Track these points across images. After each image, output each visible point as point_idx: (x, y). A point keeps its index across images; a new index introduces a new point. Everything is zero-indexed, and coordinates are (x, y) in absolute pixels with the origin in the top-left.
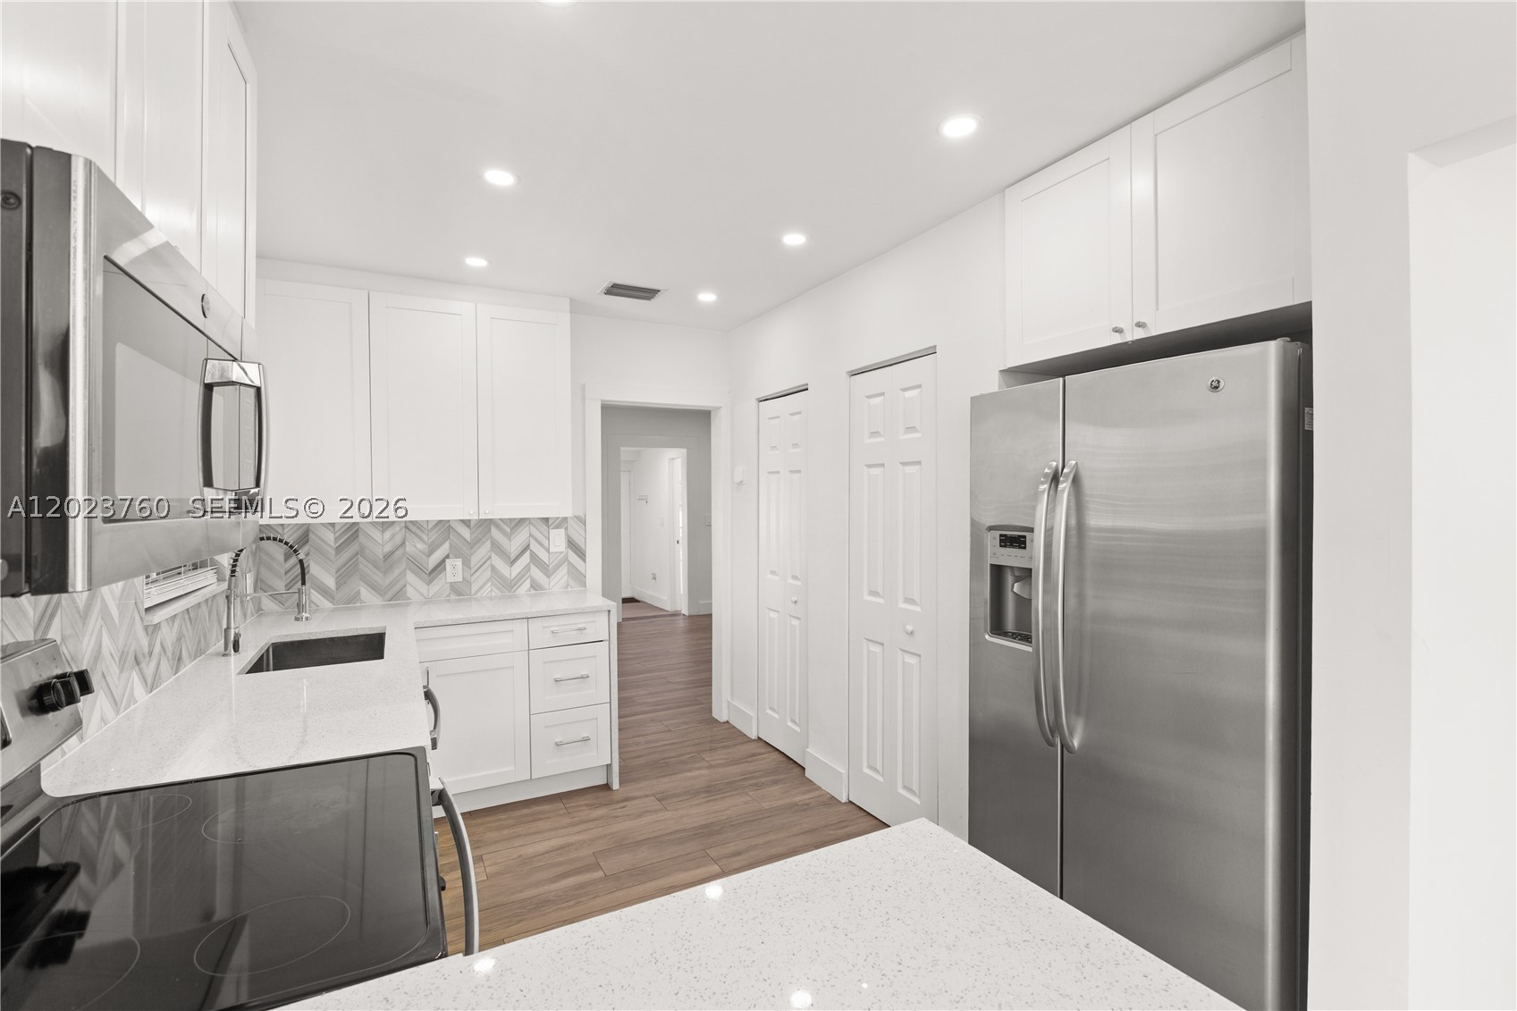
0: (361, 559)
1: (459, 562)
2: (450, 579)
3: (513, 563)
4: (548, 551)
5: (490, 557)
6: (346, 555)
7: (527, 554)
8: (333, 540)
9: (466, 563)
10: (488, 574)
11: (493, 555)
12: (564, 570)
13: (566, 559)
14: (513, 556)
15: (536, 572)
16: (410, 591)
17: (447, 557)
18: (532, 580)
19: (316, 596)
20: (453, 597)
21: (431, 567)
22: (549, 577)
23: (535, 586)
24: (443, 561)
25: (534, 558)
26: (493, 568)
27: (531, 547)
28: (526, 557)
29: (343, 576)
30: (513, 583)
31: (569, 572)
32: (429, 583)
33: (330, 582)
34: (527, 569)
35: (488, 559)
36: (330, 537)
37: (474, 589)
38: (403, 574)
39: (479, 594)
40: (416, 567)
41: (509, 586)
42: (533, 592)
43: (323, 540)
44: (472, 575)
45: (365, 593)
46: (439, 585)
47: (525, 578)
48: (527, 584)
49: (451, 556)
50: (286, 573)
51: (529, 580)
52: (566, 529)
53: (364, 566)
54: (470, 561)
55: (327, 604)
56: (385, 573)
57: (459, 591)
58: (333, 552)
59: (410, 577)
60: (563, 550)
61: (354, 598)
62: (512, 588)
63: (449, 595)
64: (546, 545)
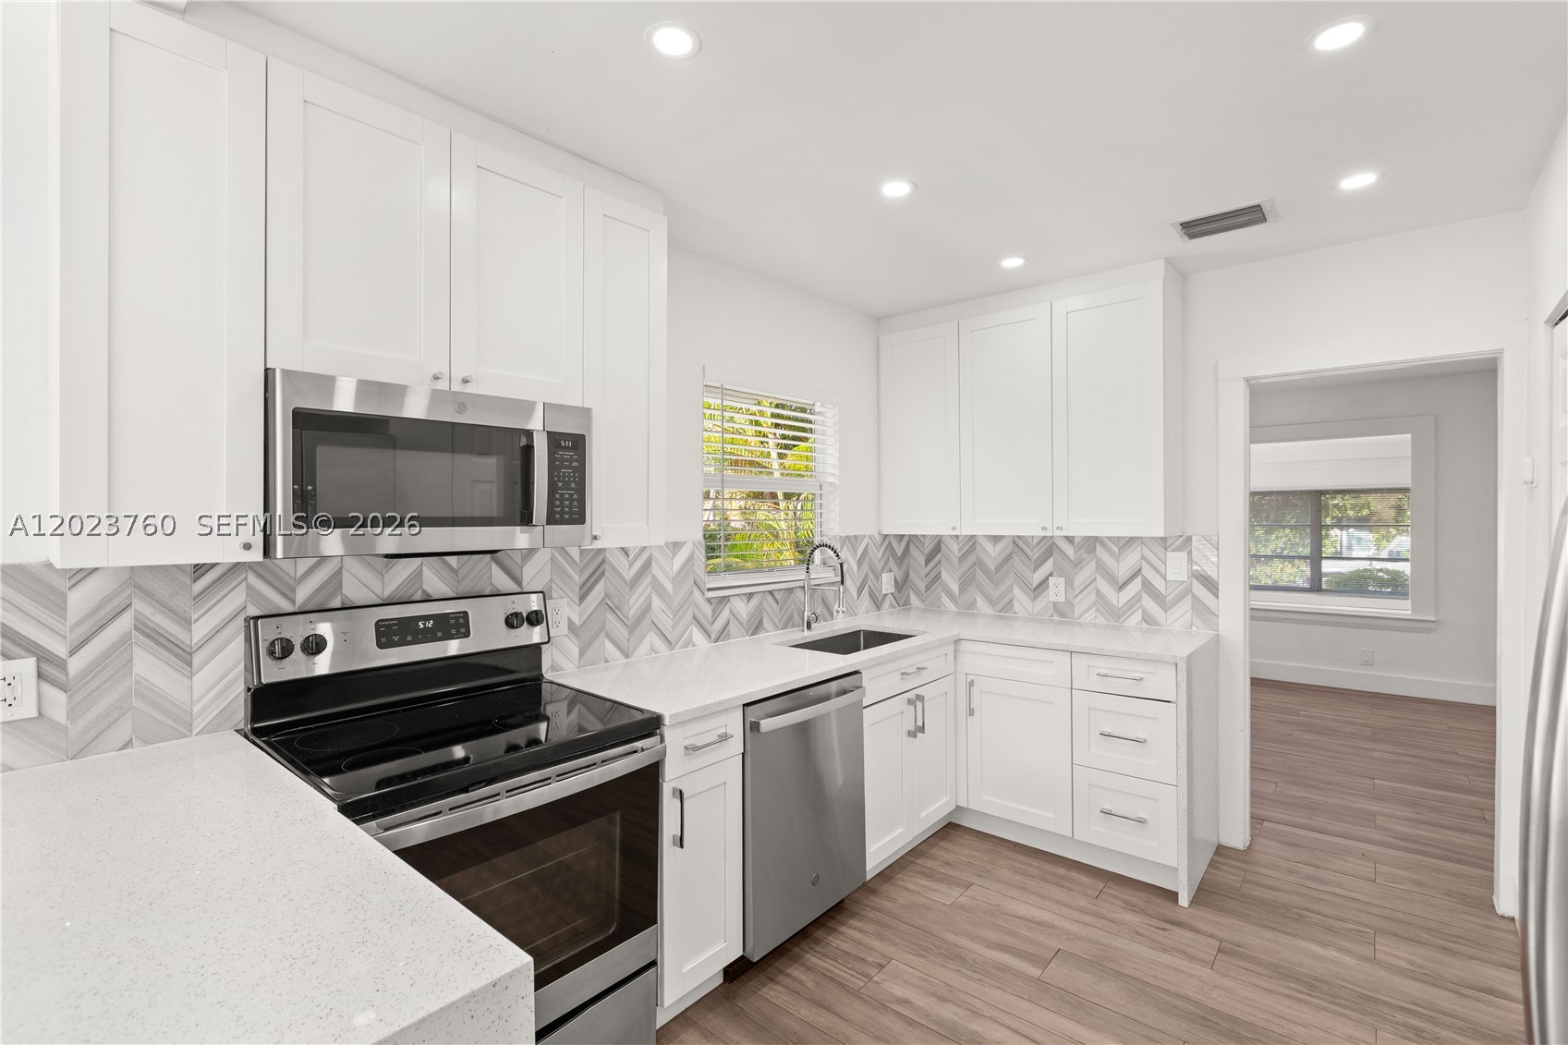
0: (978, 570)
1: (1062, 580)
2: (1053, 599)
3: (1122, 587)
4: (1164, 578)
5: (1095, 579)
6: (967, 564)
7: (1138, 580)
8: (957, 549)
9: (1069, 583)
10: (1093, 598)
11: (1099, 578)
12: (1187, 604)
13: (1188, 591)
14: (1121, 580)
15: (1148, 602)
16: (1016, 606)
17: (1051, 575)
18: (1144, 612)
19: (945, 599)
20: (1056, 618)
21: (1035, 583)
22: (1166, 610)
23: (1148, 619)
24: (1046, 579)
25: (1147, 586)
26: (1098, 592)
27: (1143, 572)
28: (1136, 585)
29: (966, 582)
30: (1120, 612)
31: (1194, 608)
32: (1034, 599)
33: (955, 588)
34: (1137, 599)
35: (1092, 582)
36: (955, 547)
37: (1078, 611)
38: (1010, 589)
39: (1082, 620)
40: (1024, 584)
41: (1117, 615)
42: (1145, 625)
43: (950, 550)
44: (1075, 597)
45: (981, 603)
46: (1041, 603)
47: (1135, 608)
48: (1138, 616)
49: (1054, 574)
50: (926, 576)
51: (1140, 611)
52: (1190, 553)
53: (980, 576)
54: (1073, 581)
55: (952, 607)
56: (996, 585)
57: (1062, 613)
58: (957, 561)
59: (1017, 592)
60: (1186, 579)
61: (973, 604)
62: (1119, 617)
63: (1051, 616)
64: (1163, 571)
